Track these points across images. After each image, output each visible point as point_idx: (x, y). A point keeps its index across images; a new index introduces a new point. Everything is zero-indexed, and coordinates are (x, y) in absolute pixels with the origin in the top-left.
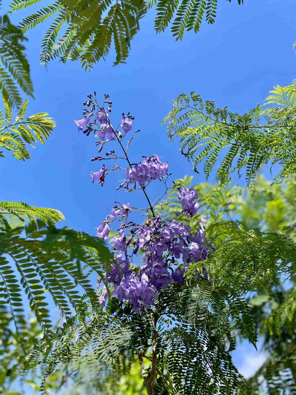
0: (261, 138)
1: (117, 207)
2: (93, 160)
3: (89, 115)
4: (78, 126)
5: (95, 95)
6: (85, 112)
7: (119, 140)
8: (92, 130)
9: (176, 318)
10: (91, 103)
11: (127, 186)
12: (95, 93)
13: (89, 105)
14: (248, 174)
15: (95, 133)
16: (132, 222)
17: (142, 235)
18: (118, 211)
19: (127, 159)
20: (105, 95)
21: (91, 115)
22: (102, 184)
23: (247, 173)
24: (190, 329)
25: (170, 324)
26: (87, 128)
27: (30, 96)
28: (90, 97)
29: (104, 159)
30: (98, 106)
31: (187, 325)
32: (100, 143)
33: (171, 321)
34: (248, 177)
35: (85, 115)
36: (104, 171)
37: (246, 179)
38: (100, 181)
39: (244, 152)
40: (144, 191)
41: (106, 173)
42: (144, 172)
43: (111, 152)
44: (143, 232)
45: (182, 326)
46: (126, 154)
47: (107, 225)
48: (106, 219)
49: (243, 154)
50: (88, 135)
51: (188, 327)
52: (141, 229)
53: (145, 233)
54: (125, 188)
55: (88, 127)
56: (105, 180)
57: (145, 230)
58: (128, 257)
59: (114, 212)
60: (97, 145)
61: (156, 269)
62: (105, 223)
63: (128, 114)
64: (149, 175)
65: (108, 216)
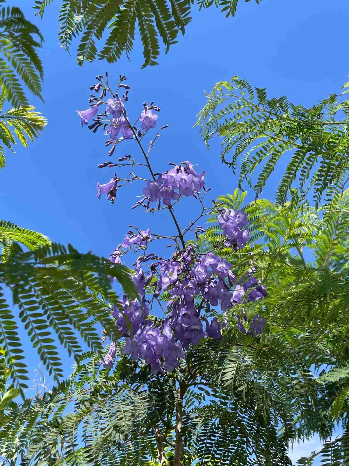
0: (340, 138)
1: (132, 233)
2: (100, 167)
3: (98, 103)
4: (82, 119)
5: (107, 76)
6: (92, 99)
7: (137, 140)
8: (100, 125)
9: (211, 393)
10: (100, 87)
11: (148, 205)
12: (106, 73)
13: (97, 91)
14: (318, 190)
15: (104, 129)
16: (153, 255)
17: (166, 272)
18: (135, 239)
19: (149, 166)
20: (120, 76)
21: (99, 104)
22: (113, 200)
23: (315, 188)
24: (232, 409)
25: (202, 400)
26: (94, 122)
27: (38, 97)
28: (99, 78)
29: (116, 165)
30: (110, 91)
31: (227, 403)
32: (111, 143)
33: (204, 396)
34: (317, 194)
35: (91, 104)
36: (116, 182)
37: (315, 197)
38: (109, 196)
39: (313, 158)
40: (171, 211)
41: (118, 184)
42: (170, 187)
43: (126, 156)
44: (167, 268)
45: (219, 403)
46: (147, 158)
47: (118, 258)
48: (117, 249)
49: (311, 161)
50: (95, 131)
51: (228, 405)
52: (166, 265)
53: (171, 270)
54: (145, 206)
55: (96, 121)
56: (116, 195)
57: (170, 266)
58: (147, 303)
59: (128, 240)
60: (107, 146)
61: (185, 319)
62: (116, 254)
63: (151, 104)
64: (177, 191)
65: (120, 245)
